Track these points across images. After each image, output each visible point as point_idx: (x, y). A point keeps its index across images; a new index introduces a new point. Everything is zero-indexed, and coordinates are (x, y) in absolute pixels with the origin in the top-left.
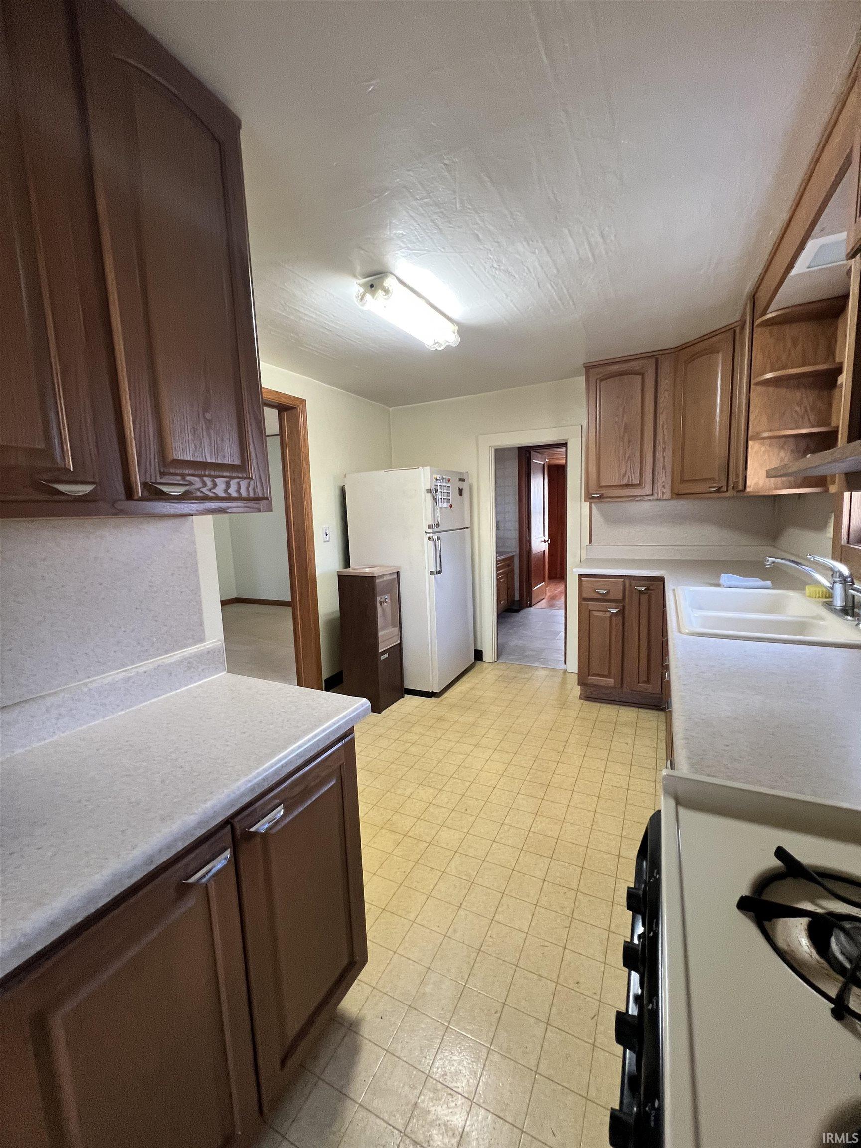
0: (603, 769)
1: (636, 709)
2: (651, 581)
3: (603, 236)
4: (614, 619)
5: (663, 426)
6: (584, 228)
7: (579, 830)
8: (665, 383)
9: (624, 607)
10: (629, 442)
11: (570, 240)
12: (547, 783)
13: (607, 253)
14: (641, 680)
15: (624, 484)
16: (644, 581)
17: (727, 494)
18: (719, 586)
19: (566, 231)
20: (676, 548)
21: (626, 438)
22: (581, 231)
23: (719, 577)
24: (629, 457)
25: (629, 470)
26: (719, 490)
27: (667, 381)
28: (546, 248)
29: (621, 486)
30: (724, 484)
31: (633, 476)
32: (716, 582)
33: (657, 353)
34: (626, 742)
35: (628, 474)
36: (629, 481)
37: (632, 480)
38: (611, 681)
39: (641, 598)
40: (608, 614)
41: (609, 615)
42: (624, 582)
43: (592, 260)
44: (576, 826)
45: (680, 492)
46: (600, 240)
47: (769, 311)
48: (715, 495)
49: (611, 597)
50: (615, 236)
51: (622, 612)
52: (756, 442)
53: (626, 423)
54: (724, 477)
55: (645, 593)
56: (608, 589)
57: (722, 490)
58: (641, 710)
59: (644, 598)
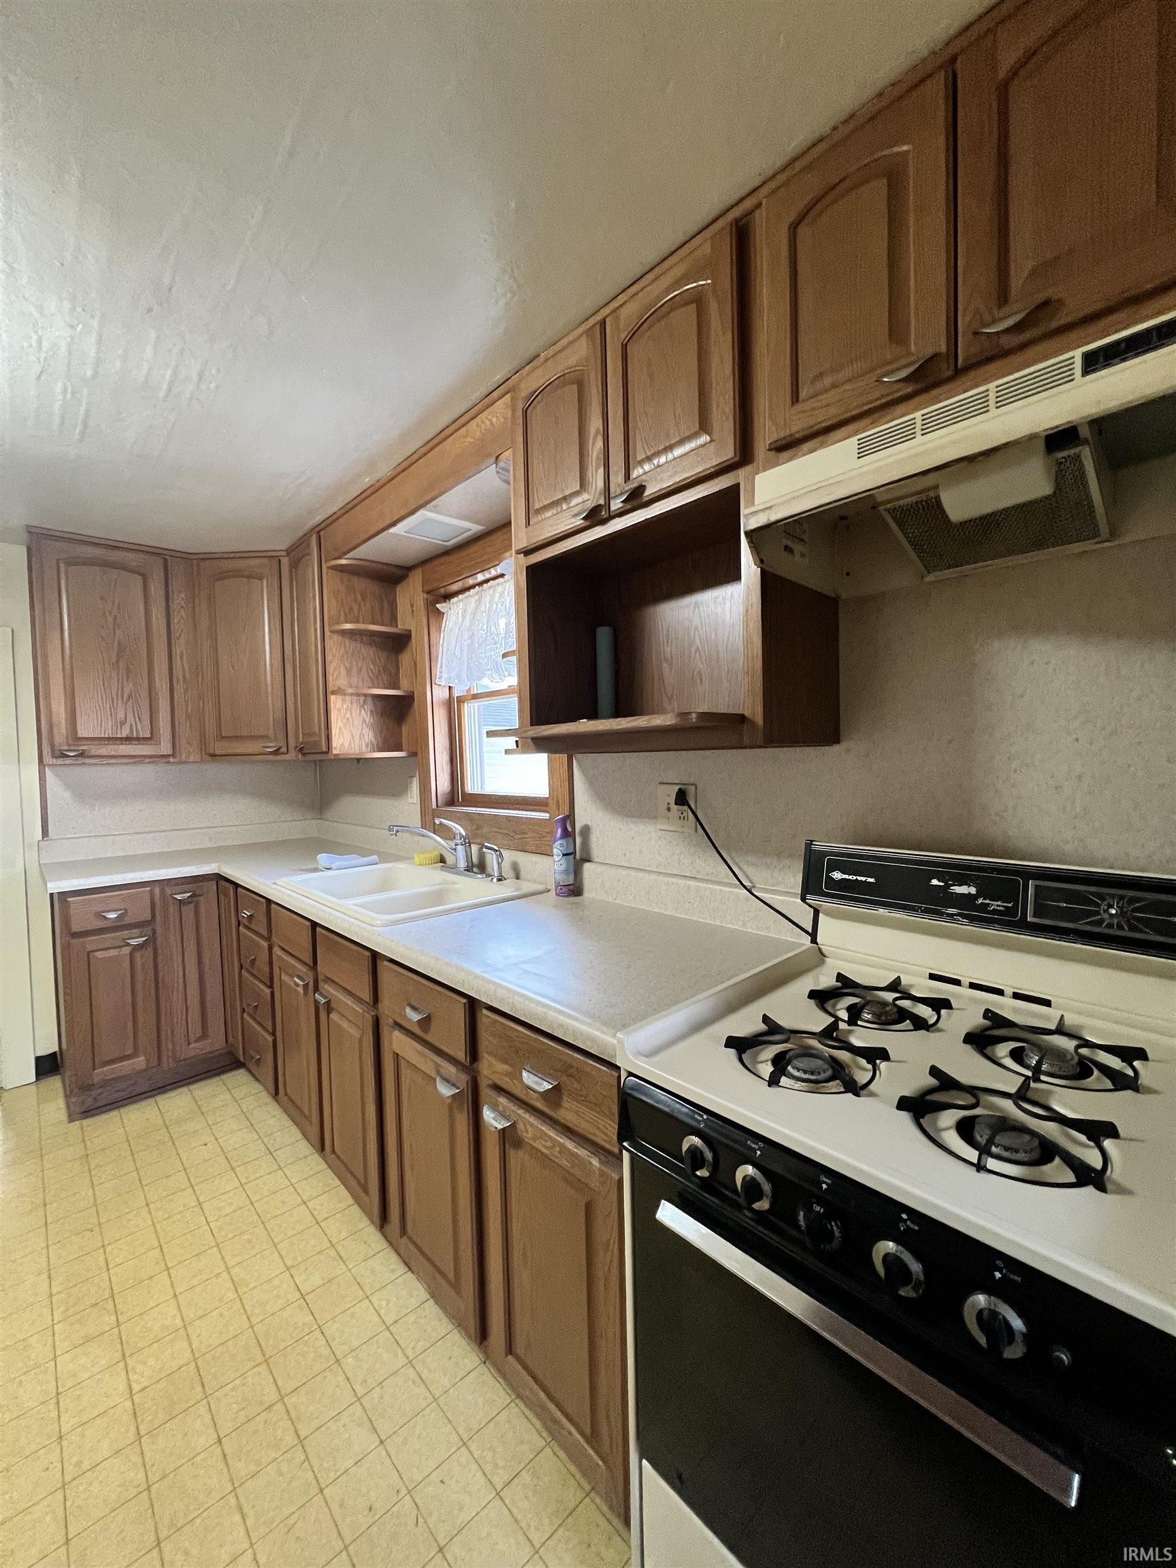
0: (194, 1203)
1: (185, 1089)
2: (195, 882)
3: (201, 376)
4: (138, 955)
5: (182, 658)
6: (182, 351)
7: (221, 1315)
8: (178, 600)
9: (154, 931)
10: (128, 671)
11: (149, 350)
12: (107, 1293)
13: (191, 399)
14: (192, 1039)
15: (124, 735)
16: (183, 884)
17: (288, 757)
18: (316, 870)
19: (153, 334)
20: (203, 831)
21: (122, 665)
22: (175, 350)
23: (314, 858)
24: (130, 696)
25: (130, 715)
26: (276, 752)
27: (183, 595)
28: (100, 336)
29: (117, 739)
30: (282, 743)
31: (138, 723)
32: (315, 866)
33: (166, 552)
34: (203, 1142)
35: (130, 719)
36: (132, 731)
37: (137, 731)
38: (140, 1062)
39: (182, 909)
40: (126, 950)
41: (128, 952)
42: (151, 892)
43: (161, 395)
44: (213, 1313)
45: (218, 752)
46: (195, 377)
47: (350, 555)
48: (271, 757)
49: (128, 920)
50: (217, 387)
51: (152, 941)
52: (338, 696)
53: (119, 642)
54: (281, 736)
55: (191, 903)
56: (123, 907)
57: (282, 750)
58: (193, 1087)
59: (188, 910)
